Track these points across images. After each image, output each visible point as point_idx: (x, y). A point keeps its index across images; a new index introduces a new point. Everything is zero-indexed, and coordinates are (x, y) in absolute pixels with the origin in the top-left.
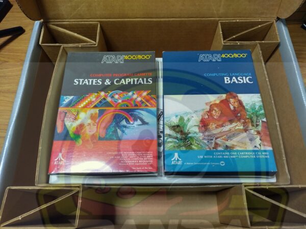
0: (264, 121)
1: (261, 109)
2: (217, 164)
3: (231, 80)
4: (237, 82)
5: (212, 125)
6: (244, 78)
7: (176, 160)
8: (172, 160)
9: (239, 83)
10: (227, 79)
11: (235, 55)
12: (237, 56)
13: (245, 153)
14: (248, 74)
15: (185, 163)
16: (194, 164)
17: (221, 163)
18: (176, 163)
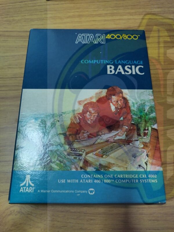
0: (154, 129)
1: (152, 111)
2: (84, 192)
3: (115, 69)
4: (123, 73)
5: (84, 133)
6: (133, 67)
7: (27, 185)
8: (21, 185)
9: (126, 73)
10: (111, 68)
11: (124, 37)
12: (127, 37)
13: (124, 175)
14: (139, 62)
15: (39, 191)
16: (51, 191)
17: (90, 191)
18: (26, 191)
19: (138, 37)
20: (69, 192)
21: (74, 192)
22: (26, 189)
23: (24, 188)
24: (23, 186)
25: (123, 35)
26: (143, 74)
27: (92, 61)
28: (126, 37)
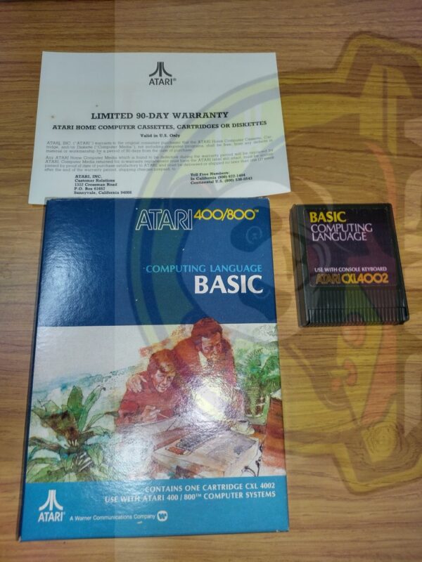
0: (275, 399)
1: (273, 365)
2: (149, 517)
3: (210, 284)
4: (224, 291)
5: (150, 411)
6: (243, 278)
7: (51, 508)
8: (41, 509)
9: (230, 291)
10: (201, 281)
11: (229, 214)
12: (234, 216)
13: (219, 485)
14: (254, 268)
15: (71, 518)
16: (92, 518)
17: (159, 515)
18: (50, 518)
19: (256, 213)
20: (124, 518)
21: (133, 517)
22: (49, 516)
23: (47, 513)
24: (44, 511)
25: (228, 211)
26: (261, 291)
27: (167, 267)
28: (231, 214)
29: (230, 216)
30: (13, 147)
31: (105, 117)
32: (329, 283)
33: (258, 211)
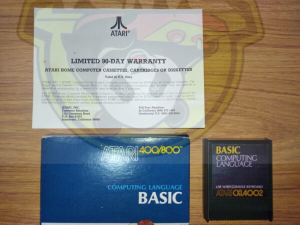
3: (148, 198)
4: (157, 202)
6: (170, 193)
9: (161, 202)
11: (163, 150)
12: (166, 151)
14: (177, 187)
19: (181, 149)
25: (162, 147)
27: (121, 187)
28: (164, 150)
29: (163, 151)
30: (19, 85)
31: (81, 62)
32: (225, 196)
33: (182, 147)
